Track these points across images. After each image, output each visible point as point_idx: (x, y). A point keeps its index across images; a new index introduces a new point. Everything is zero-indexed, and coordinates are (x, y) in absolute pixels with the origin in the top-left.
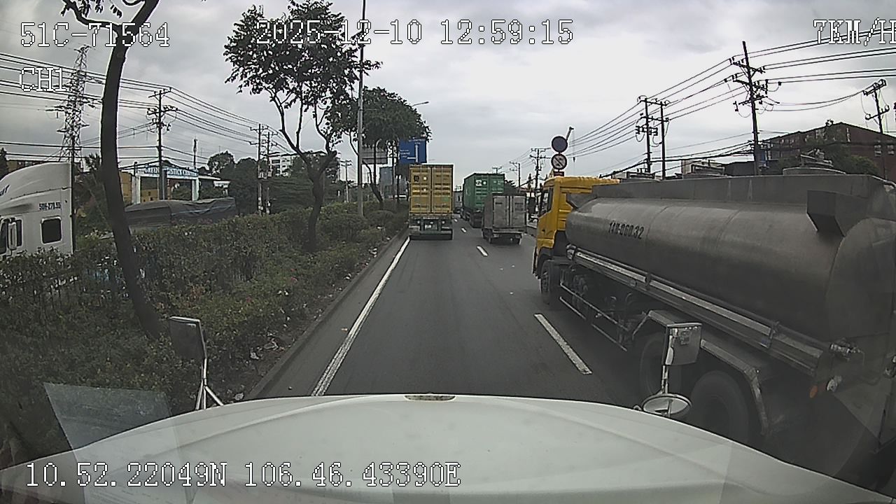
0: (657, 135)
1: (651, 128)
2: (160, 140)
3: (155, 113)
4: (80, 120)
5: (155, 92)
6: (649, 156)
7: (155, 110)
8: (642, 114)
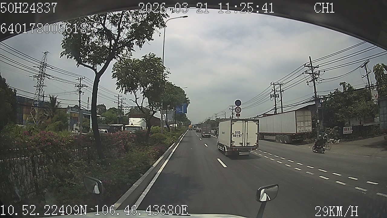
0: (279, 97)
1: (276, 95)
2: (80, 98)
3: (78, 86)
4: (43, 83)
5: (78, 78)
6: (276, 106)
7: (78, 85)
8: (272, 90)
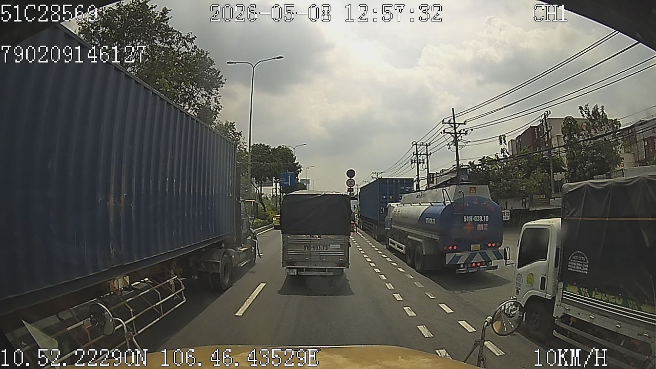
0: (424, 164)
1: (420, 160)
6: (418, 177)
8: (414, 152)
